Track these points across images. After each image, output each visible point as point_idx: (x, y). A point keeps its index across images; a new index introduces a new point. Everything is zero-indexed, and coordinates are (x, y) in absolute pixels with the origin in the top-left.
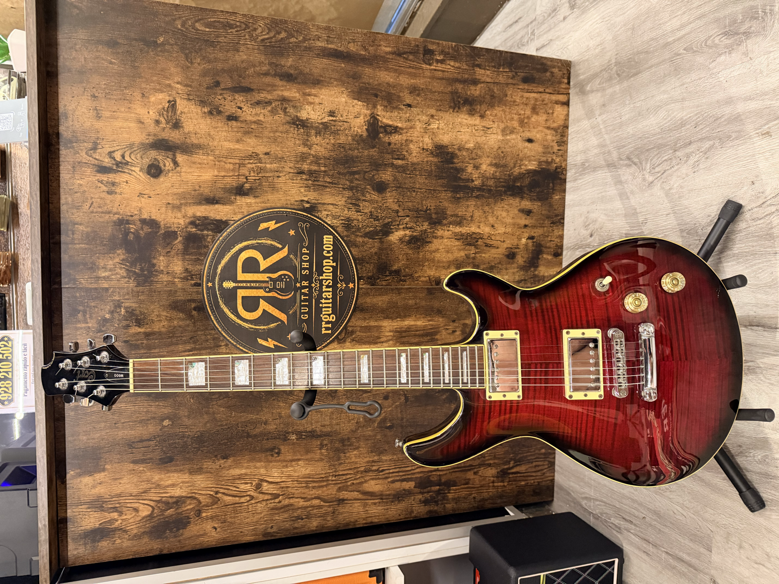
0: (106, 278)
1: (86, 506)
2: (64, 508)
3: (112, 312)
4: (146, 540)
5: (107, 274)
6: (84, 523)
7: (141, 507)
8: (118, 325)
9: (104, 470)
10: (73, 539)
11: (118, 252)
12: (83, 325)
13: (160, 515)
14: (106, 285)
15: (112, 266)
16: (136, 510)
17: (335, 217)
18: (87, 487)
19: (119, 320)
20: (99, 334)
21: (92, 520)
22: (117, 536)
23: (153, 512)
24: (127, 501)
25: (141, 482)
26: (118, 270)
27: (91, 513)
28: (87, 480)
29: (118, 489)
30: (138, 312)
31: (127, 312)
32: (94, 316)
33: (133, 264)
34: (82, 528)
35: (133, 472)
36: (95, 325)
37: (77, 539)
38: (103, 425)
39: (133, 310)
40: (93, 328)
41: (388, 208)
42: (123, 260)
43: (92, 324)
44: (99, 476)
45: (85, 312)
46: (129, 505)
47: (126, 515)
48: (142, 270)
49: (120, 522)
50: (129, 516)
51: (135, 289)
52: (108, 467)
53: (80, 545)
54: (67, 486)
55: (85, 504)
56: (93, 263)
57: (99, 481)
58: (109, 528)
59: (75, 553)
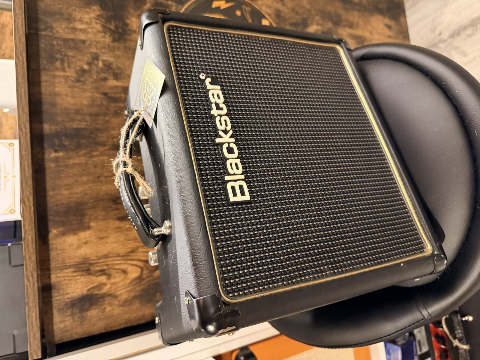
0: (83, 31)
1: (71, 270)
2: (47, 273)
3: (90, 64)
4: (137, 305)
5: (83, 26)
6: (70, 290)
7: (130, 269)
8: (97, 76)
9: (89, 228)
10: (60, 310)
11: (94, 7)
12: (62, 74)
13: (149, 277)
14: (82, 37)
15: (88, 20)
16: (124, 272)
17: (268, 7)
18: (72, 247)
19: (97, 72)
20: (78, 84)
21: (80, 286)
22: (107, 302)
23: (142, 272)
24: (115, 262)
25: (129, 240)
26: (94, 25)
27: (78, 277)
28: (71, 239)
29: (104, 249)
30: (114, 66)
31: (104, 65)
32: (72, 65)
33: (108, 20)
34: (69, 296)
35: (120, 230)
36: (74, 75)
37: (63, 309)
38: (85, 178)
39: (110, 64)
40: (72, 77)
41: (303, 7)
42: (98, 16)
43: (71, 73)
44: (84, 235)
45: (62, 61)
46: (117, 267)
47: (115, 278)
48: (117, 27)
49: (108, 286)
50: (117, 278)
51: (111, 44)
52: (93, 224)
53: (67, 316)
54: (51, 247)
55: (70, 267)
56: (70, 15)
57: (84, 241)
58: (97, 294)
59: (62, 326)
